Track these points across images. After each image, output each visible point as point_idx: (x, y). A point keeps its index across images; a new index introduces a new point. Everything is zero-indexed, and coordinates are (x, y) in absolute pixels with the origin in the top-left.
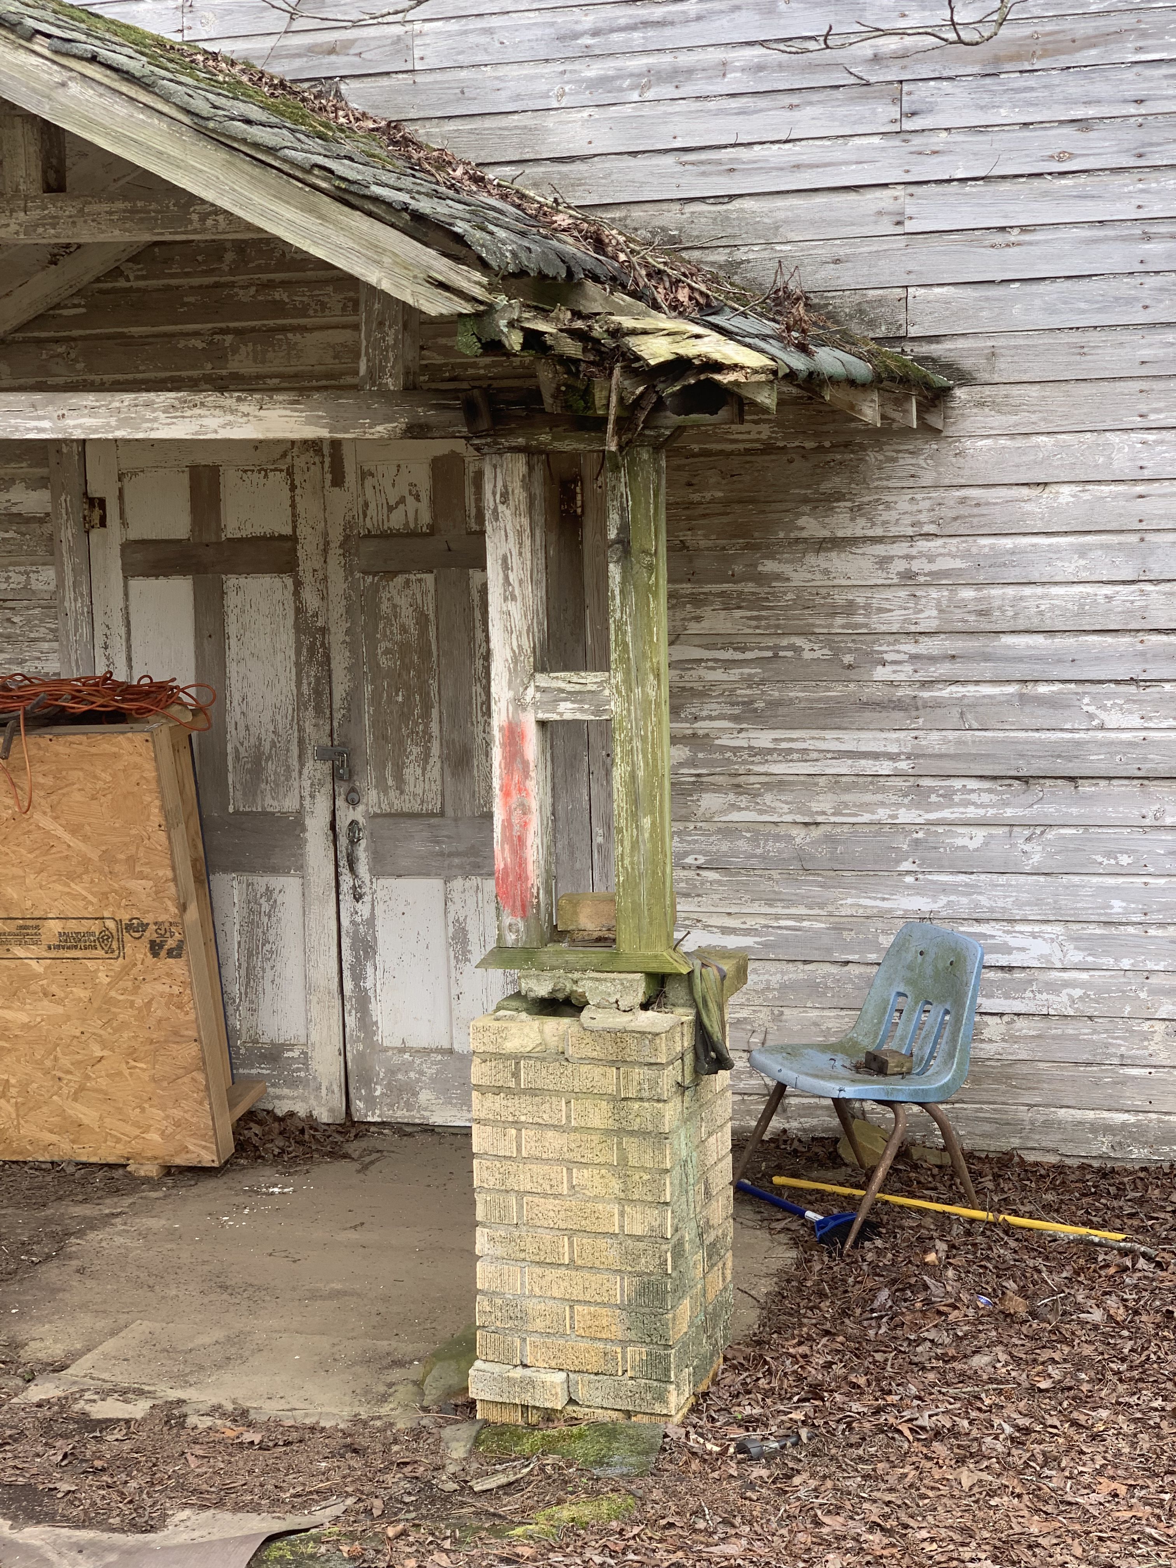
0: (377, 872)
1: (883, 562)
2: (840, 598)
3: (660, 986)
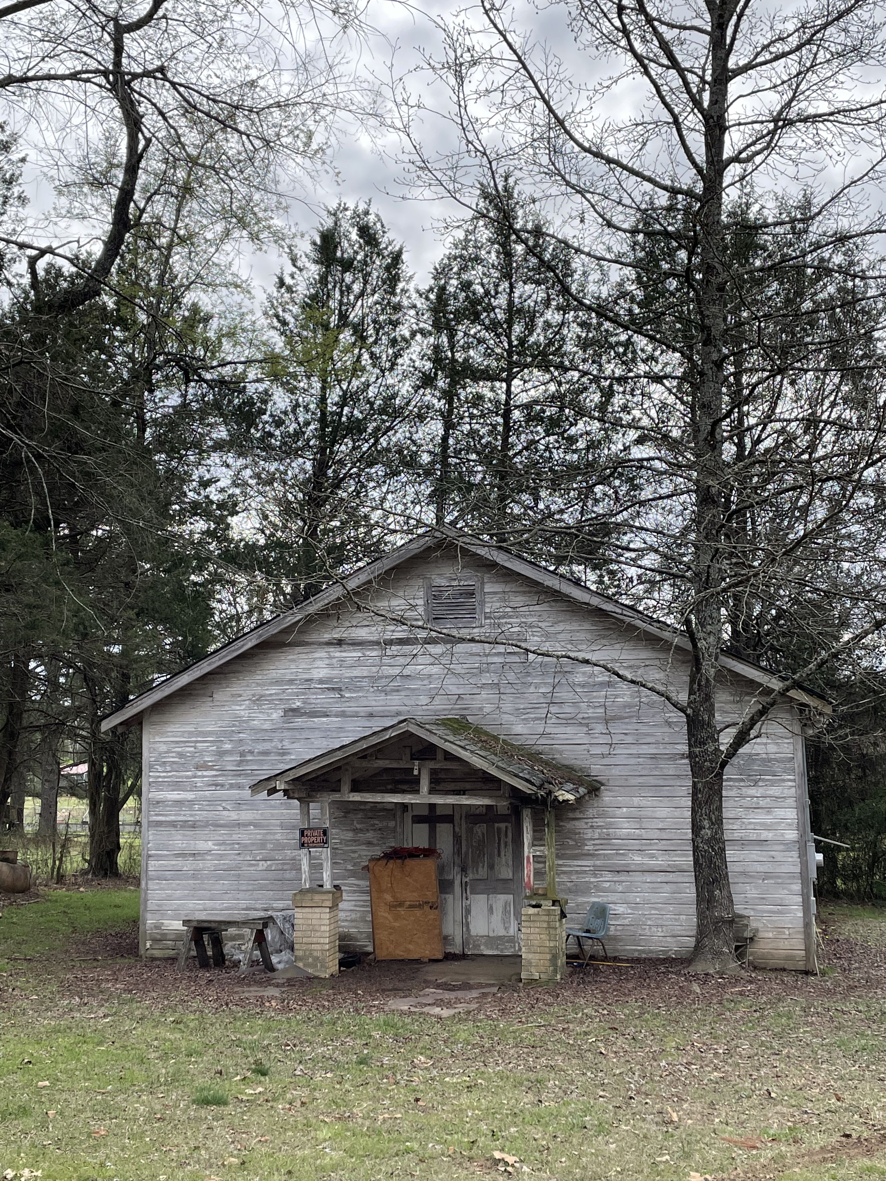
0: (471, 893)
1: (586, 823)
2: (577, 831)
3: (554, 903)
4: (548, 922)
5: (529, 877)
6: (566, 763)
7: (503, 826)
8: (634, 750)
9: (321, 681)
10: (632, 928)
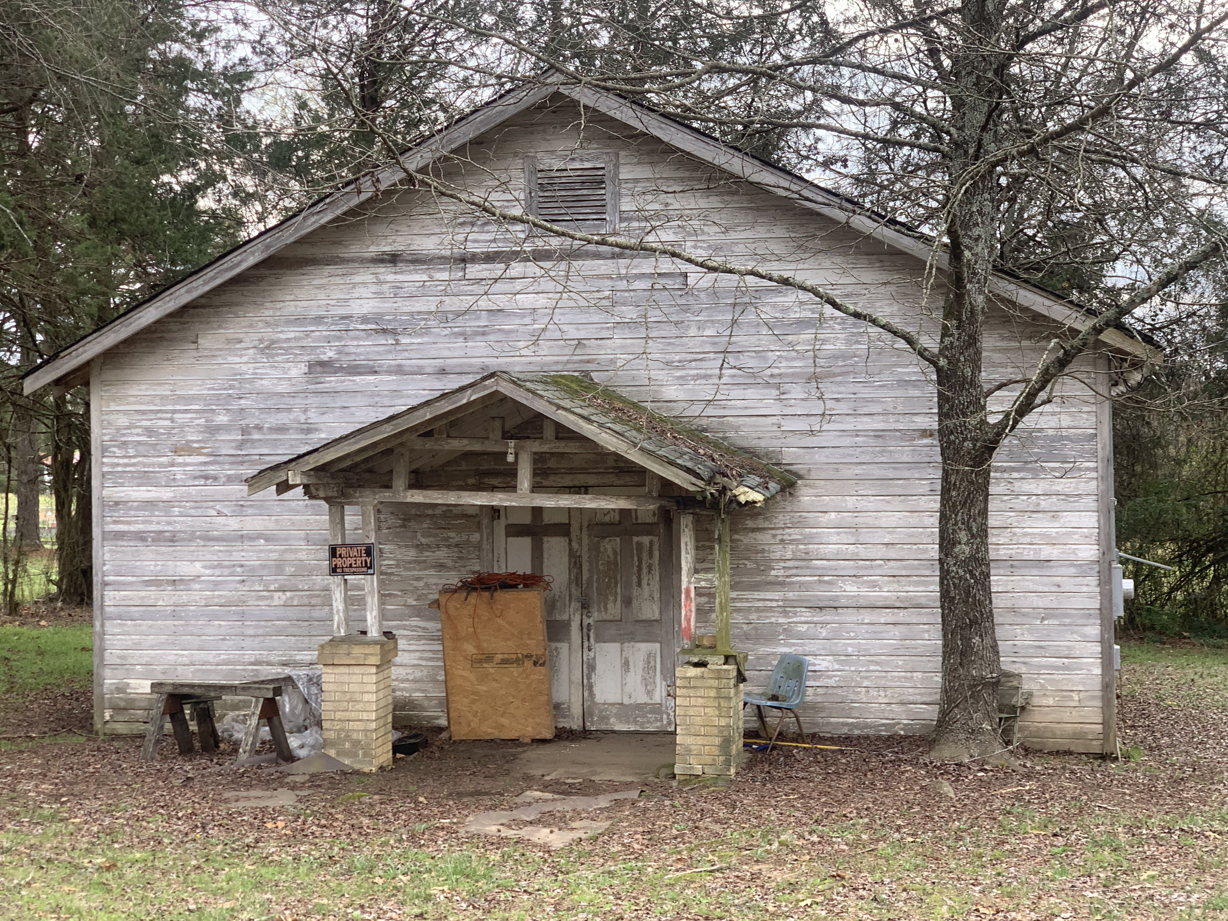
0: (597, 641)
1: (774, 536)
2: (760, 548)
3: (727, 659)
4: (718, 689)
5: (688, 621)
6: (745, 444)
7: (645, 540)
8: (849, 424)
9: (365, 319)
10: (839, 691)
